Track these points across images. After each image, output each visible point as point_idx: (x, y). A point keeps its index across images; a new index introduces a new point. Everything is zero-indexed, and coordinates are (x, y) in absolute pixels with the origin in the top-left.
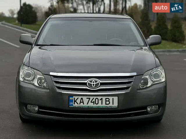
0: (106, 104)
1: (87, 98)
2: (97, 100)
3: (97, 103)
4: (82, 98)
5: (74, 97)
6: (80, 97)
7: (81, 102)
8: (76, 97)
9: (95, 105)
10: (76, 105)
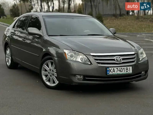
0: (126, 71)
1: (117, 69)
2: (122, 69)
3: (122, 71)
4: (114, 69)
5: (109, 68)
6: (113, 68)
7: (113, 71)
8: (111, 68)
9: (121, 72)
10: (111, 73)
